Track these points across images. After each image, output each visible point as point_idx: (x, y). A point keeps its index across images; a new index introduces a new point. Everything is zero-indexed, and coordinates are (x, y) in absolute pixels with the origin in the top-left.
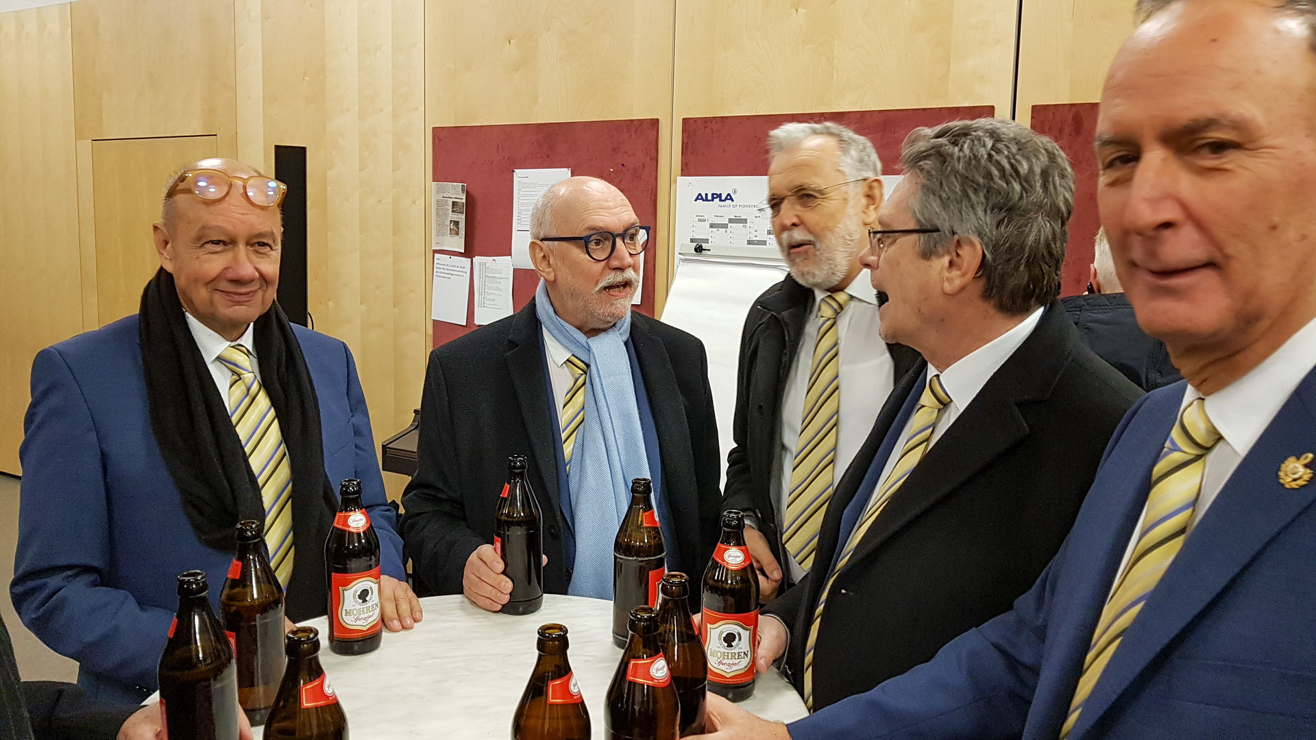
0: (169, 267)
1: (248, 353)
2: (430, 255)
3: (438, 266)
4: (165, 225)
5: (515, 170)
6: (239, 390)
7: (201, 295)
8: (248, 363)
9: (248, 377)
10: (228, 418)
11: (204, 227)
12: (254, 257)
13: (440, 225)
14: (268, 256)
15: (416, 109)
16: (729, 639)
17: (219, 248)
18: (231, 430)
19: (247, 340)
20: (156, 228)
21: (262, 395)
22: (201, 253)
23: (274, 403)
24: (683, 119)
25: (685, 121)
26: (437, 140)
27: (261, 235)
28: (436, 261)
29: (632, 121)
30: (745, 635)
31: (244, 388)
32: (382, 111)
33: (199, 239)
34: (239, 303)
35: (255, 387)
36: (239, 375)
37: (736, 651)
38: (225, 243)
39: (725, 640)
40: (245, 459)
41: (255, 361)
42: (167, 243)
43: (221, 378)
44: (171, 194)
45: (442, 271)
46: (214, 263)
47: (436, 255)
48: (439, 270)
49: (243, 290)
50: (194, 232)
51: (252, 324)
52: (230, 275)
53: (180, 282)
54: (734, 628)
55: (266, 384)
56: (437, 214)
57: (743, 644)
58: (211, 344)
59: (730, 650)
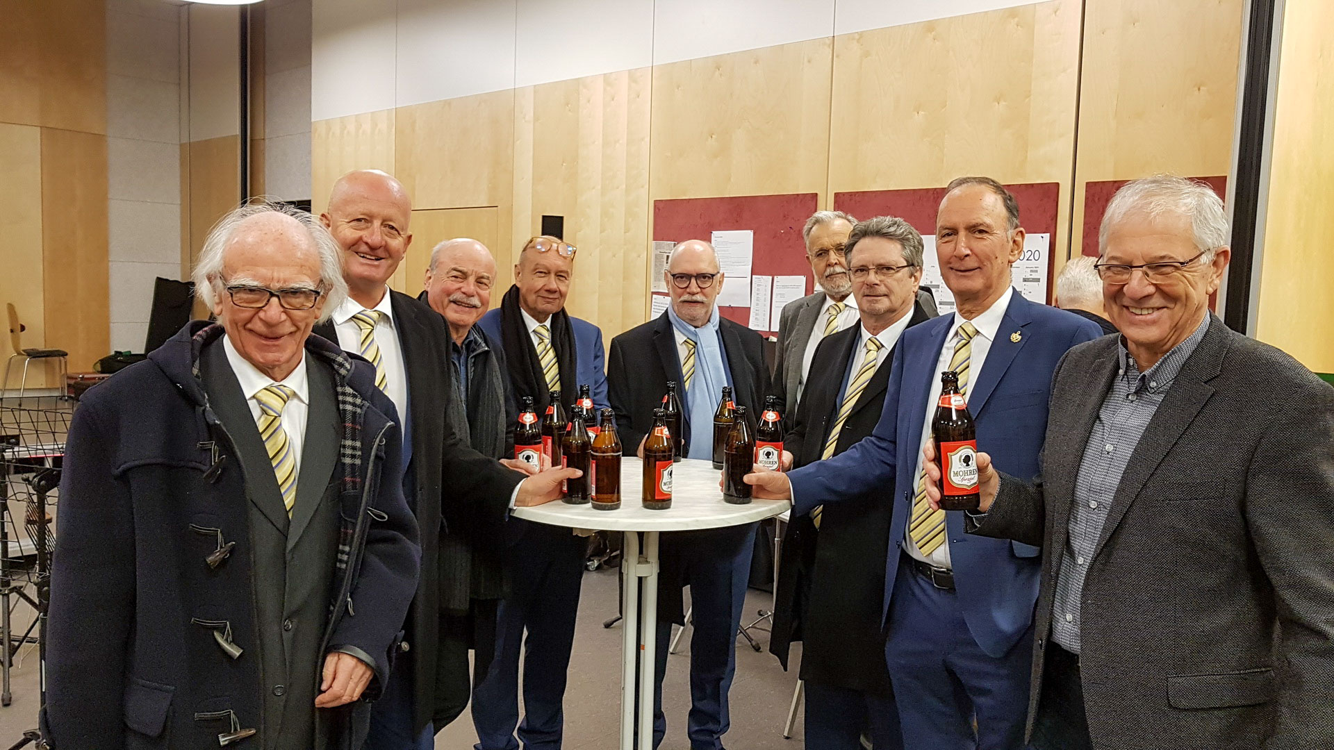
0: (519, 285)
1: (548, 330)
2: (649, 295)
3: (656, 304)
4: (520, 264)
5: (714, 232)
6: (542, 346)
7: (531, 298)
8: (547, 335)
9: (547, 341)
10: (538, 357)
11: (537, 264)
12: (558, 281)
13: (658, 273)
14: (565, 282)
15: (643, 187)
16: (768, 454)
17: (543, 275)
18: (539, 362)
19: (548, 323)
20: (516, 266)
21: (551, 351)
22: (534, 277)
23: (557, 355)
24: (835, 194)
25: (837, 195)
26: (657, 210)
27: (561, 272)
28: (653, 300)
29: (798, 195)
30: (776, 453)
31: (544, 346)
32: (618, 188)
33: (535, 269)
34: (548, 303)
35: (549, 346)
36: (542, 340)
37: (771, 460)
38: (545, 273)
39: (766, 455)
40: (544, 375)
41: (550, 335)
42: (519, 273)
43: (535, 340)
44: (524, 250)
45: (658, 308)
46: (539, 282)
47: (654, 296)
48: (656, 307)
49: (551, 296)
50: (532, 267)
51: (551, 315)
52: (546, 288)
53: (523, 291)
54: (771, 450)
55: (553, 345)
56: (656, 265)
57: (775, 457)
58: (532, 324)
59: (769, 460)
